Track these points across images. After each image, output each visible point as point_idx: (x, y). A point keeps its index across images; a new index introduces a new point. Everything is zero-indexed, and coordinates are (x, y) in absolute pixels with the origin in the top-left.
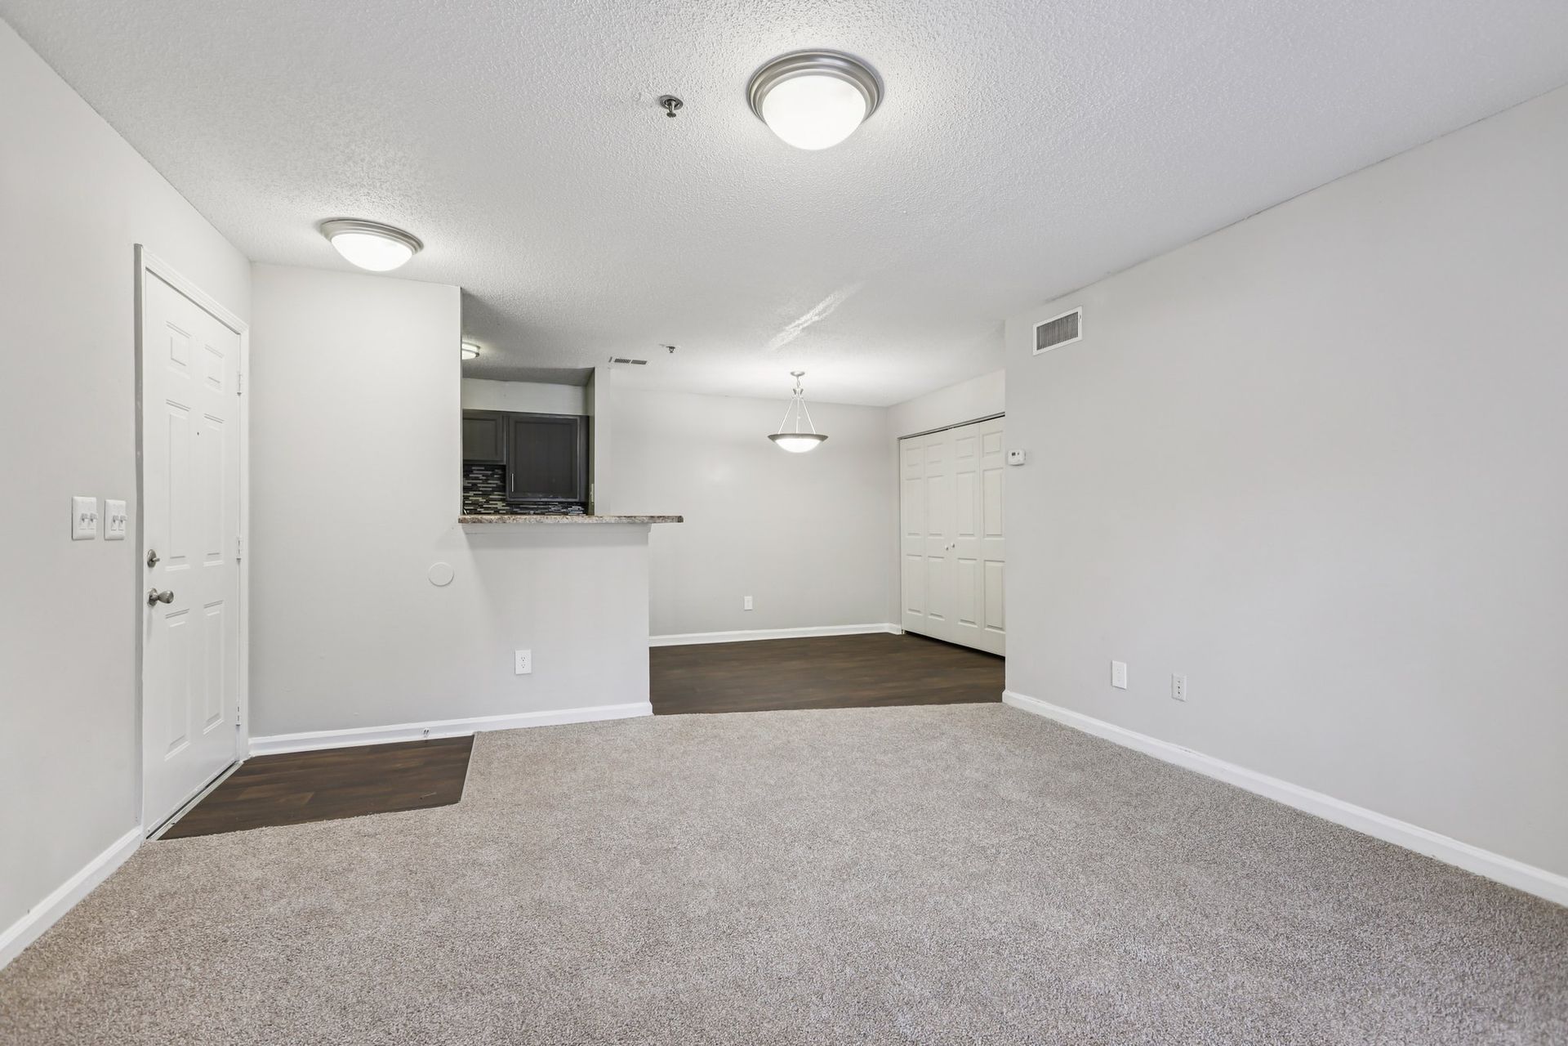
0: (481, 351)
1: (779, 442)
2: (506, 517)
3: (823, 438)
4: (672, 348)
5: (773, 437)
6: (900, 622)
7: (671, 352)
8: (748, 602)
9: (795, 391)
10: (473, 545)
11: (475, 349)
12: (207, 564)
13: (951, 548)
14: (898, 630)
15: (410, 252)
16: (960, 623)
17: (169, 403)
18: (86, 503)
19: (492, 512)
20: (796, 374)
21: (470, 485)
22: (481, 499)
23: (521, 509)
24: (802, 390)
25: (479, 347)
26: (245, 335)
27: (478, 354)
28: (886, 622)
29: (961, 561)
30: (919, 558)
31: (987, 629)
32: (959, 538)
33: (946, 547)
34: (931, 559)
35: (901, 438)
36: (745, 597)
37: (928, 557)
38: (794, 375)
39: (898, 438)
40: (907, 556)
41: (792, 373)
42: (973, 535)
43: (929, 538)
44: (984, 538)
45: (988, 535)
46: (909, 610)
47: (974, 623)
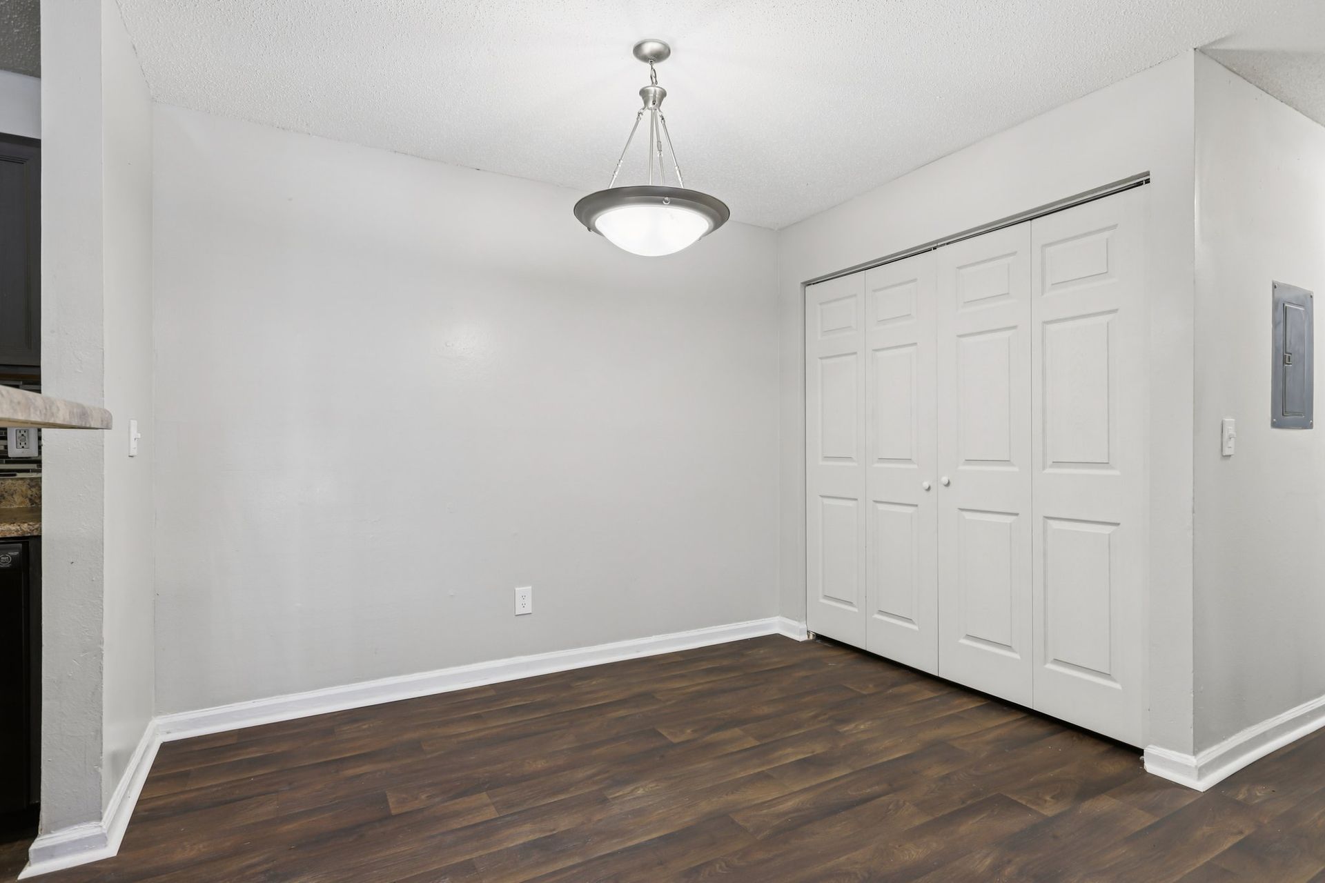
6: (804, 617)
13: (939, 489)
14: (799, 631)
16: (966, 642)
20: (647, 49)
28: (775, 616)
29: (968, 515)
30: (851, 504)
31: (1050, 666)
32: (962, 468)
33: (926, 485)
34: (881, 507)
35: (808, 284)
36: (517, 589)
37: (875, 501)
38: (645, 59)
39: (802, 283)
40: (820, 498)
41: (637, 50)
42: (1007, 462)
43: (876, 465)
44: (1044, 468)
45: (1057, 464)
46: (826, 597)
47: (1009, 647)
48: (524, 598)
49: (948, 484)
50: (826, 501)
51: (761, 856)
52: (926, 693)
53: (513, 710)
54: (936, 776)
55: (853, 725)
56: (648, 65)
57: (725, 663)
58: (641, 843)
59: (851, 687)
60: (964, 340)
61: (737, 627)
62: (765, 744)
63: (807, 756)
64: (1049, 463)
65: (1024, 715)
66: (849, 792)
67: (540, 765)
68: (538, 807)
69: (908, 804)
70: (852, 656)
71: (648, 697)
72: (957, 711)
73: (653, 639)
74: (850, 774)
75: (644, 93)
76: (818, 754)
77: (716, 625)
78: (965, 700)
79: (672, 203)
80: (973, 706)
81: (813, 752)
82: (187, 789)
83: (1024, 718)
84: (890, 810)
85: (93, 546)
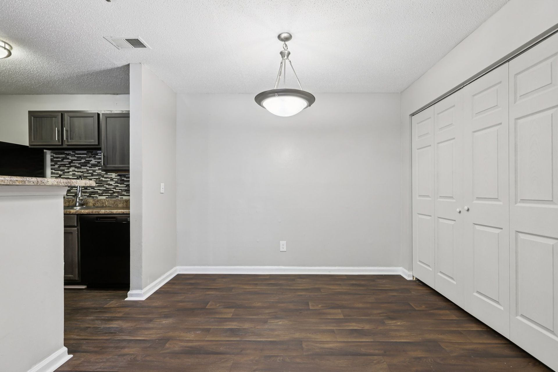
5: (259, 98)
6: (411, 269)
11: (8, 47)
13: (464, 212)
14: (409, 276)
16: (476, 294)
19: (109, 180)
20: (282, 37)
21: (96, 163)
24: (289, 53)
25: (11, 46)
27: (10, 51)
28: (400, 267)
29: (477, 227)
30: (429, 218)
31: (519, 318)
32: (475, 202)
33: (458, 210)
34: (441, 220)
35: (413, 115)
36: (281, 242)
37: (438, 217)
38: (282, 40)
39: (410, 115)
40: (417, 214)
41: (279, 37)
42: (496, 199)
43: (439, 200)
44: (516, 203)
45: (523, 201)
46: (420, 261)
47: (498, 302)
48: (283, 245)
49: (468, 210)
50: (420, 216)
51: (298, 360)
52: (454, 316)
53: (269, 284)
54: (414, 356)
55: (394, 322)
56: (283, 43)
57: (363, 283)
58: (262, 341)
59: (412, 305)
60: (476, 134)
61: (372, 269)
62: (347, 319)
63: (359, 328)
64: (519, 200)
65: (506, 342)
66: (362, 349)
67: (259, 304)
68: (244, 318)
69: (385, 363)
70: (428, 291)
71: (319, 289)
72: (462, 329)
73: (337, 268)
74: (371, 342)
75: (281, 53)
76: (364, 329)
77: (367, 267)
78: (474, 325)
79: (279, 95)
80: (476, 329)
81: (363, 328)
82: (172, 287)
83: (505, 344)
84: (373, 363)
85: (140, 217)
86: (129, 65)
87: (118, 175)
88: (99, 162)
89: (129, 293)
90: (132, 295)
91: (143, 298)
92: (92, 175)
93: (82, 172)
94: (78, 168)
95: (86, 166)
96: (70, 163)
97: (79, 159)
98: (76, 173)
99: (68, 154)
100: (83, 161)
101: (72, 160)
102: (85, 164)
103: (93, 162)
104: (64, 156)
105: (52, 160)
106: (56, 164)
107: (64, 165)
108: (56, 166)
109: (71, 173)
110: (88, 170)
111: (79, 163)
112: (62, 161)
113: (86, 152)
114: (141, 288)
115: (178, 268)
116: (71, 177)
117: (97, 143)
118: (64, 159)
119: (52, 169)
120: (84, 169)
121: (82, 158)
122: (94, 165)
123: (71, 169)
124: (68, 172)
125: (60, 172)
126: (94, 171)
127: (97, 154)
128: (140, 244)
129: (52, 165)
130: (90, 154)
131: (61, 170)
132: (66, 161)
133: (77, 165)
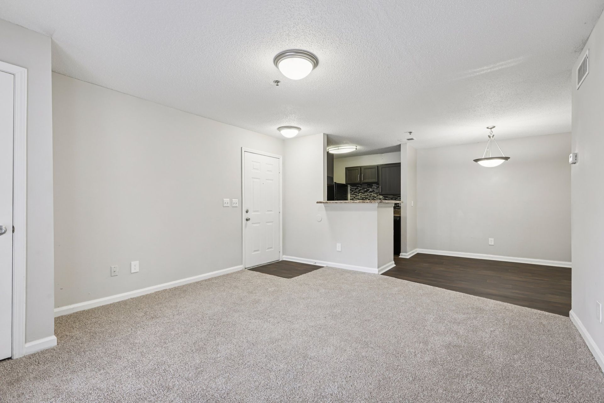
0: (357, 148)
1: (480, 163)
2: (372, 201)
3: (506, 158)
4: (411, 132)
5: (476, 161)
7: (410, 134)
8: (491, 241)
9: (489, 136)
10: (326, 210)
11: (355, 147)
12: (267, 213)
15: (298, 131)
17: (253, 178)
18: (226, 200)
20: (490, 128)
22: (375, 195)
23: (356, 199)
24: (494, 136)
25: (356, 146)
26: (281, 159)
27: (356, 149)
36: (489, 239)
41: (488, 128)
85: (406, 218)
86: (400, 145)
87: (384, 197)
88: (373, 190)
89: (400, 254)
90: (402, 255)
91: (408, 257)
92: (370, 197)
93: (365, 195)
94: (363, 193)
95: (367, 192)
96: (359, 191)
97: (364, 188)
98: (362, 196)
99: (358, 187)
100: (365, 190)
101: (360, 189)
102: (366, 191)
103: (371, 190)
104: (356, 187)
105: (351, 190)
106: (353, 191)
107: (356, 192)
108: (353, 193)
109: (360, 196)
110: (368, 194)
111: (364, 191)
112: (355, 190)
113: (367, 185)
114: (406, 252)
115: (418, 249)
116: (359, 198)
117: (377, 181)
118: (356, 189)
119: (351, 194)
120: (366, 194)
121: (365, 188)
122: (371, 192)
123: (359, 194)
124: (358, 196)
125: (354, 196)
126: (371, 195)
127: (372, 186)
128: (406, 231)
129: (350, 192)
130: (369, 186)
131: (355, 195)
132: (357, 190)
133: (363, 192)
